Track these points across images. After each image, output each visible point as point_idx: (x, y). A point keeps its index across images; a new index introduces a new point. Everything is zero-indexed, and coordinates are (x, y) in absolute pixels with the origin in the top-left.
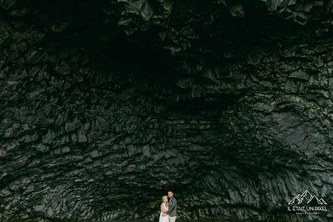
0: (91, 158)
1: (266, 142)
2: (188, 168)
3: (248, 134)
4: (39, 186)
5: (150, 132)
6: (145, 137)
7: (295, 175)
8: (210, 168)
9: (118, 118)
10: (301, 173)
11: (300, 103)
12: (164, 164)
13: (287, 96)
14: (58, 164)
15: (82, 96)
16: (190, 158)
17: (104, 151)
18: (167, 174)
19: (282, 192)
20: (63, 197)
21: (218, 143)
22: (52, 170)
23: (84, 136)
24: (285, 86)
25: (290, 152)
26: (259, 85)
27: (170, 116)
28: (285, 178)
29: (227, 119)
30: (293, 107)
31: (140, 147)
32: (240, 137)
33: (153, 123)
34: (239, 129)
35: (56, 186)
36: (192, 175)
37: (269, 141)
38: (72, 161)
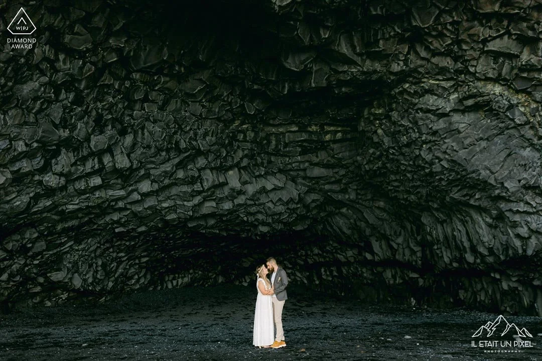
0: (139, 193)
1: (438, 165)
2: (303, 204)
3: (407, 150)
4: (55, 241)
5: (238, 147)
6: (231, 156)
7: (484, 218)
8: (341, 204)
9: (182, 124)
10: (494, 216)
11: (501, 95)
12: (263, 199)
13: (480, 84)
14: (84, 205)
15: (116, 87)
16: (307, 189)
17: (161, 182)
18: (270, 215)
19: (460, 244)
20: (96, 257)
21: (356, 163)
22: (73, 214)
23: (124, 157)
24: (476, 66)
25: (479, 183)
26: (429, 64)
27: (274, 119)
28: (467, 223)
29: (371, 123)
30: (488, 103)
31: (223, 172)
32: (393, 154)
33: (244, 132)
34: (392, 141)
35: (83, 240)
36: (311, 216)
37: (444, 163)
38: (107, 200)
